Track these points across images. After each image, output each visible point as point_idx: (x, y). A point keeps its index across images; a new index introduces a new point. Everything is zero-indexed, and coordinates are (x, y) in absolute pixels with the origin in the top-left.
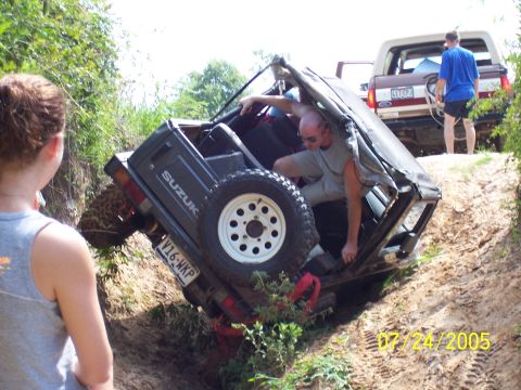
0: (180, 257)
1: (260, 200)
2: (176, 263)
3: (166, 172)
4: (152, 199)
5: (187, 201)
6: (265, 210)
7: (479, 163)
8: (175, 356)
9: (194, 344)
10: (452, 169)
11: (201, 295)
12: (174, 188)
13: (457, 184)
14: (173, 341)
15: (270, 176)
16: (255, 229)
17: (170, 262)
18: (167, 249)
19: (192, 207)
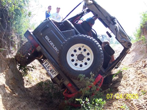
0: (51, 67)
1: (83, 46)
2: (49, 70)
3: (46, 36)
4: (41, 46)
5: (54, 47)
6: (85, 50)
8: (46, 101)
9: (52, 95)
11: (58, 81)
12: (50, 42)
14: (46, 95)
15: (88, 37)
16: (81, 57)
17: (47, 69)
18: (46, 65)
19: (56, 49)
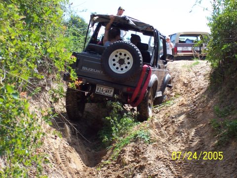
0: (105, 89)
1: (117, 52)
3: (83, 67)
4: (84, 77)
5: (95, 71)
6: (121, 54)
7: (194, 64)
10: (183, 66)
12: (89, 70)
13: (185, 72)
17: (103, 93)
18: (99, 90)
19: (98, 71)
